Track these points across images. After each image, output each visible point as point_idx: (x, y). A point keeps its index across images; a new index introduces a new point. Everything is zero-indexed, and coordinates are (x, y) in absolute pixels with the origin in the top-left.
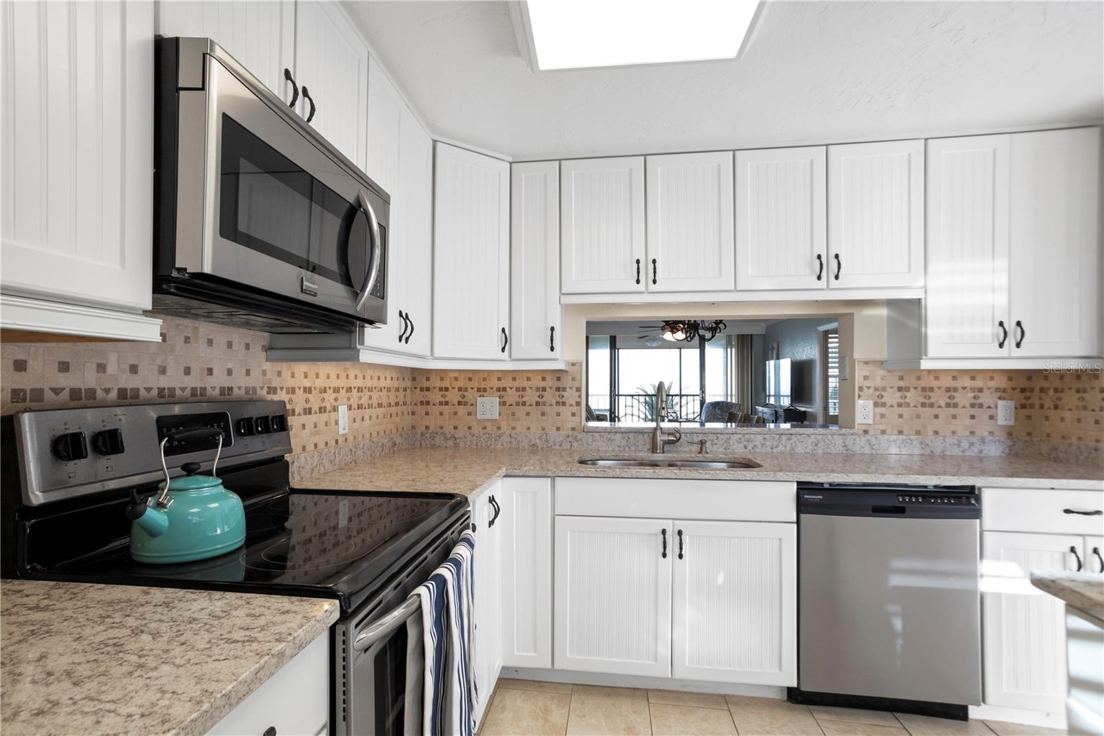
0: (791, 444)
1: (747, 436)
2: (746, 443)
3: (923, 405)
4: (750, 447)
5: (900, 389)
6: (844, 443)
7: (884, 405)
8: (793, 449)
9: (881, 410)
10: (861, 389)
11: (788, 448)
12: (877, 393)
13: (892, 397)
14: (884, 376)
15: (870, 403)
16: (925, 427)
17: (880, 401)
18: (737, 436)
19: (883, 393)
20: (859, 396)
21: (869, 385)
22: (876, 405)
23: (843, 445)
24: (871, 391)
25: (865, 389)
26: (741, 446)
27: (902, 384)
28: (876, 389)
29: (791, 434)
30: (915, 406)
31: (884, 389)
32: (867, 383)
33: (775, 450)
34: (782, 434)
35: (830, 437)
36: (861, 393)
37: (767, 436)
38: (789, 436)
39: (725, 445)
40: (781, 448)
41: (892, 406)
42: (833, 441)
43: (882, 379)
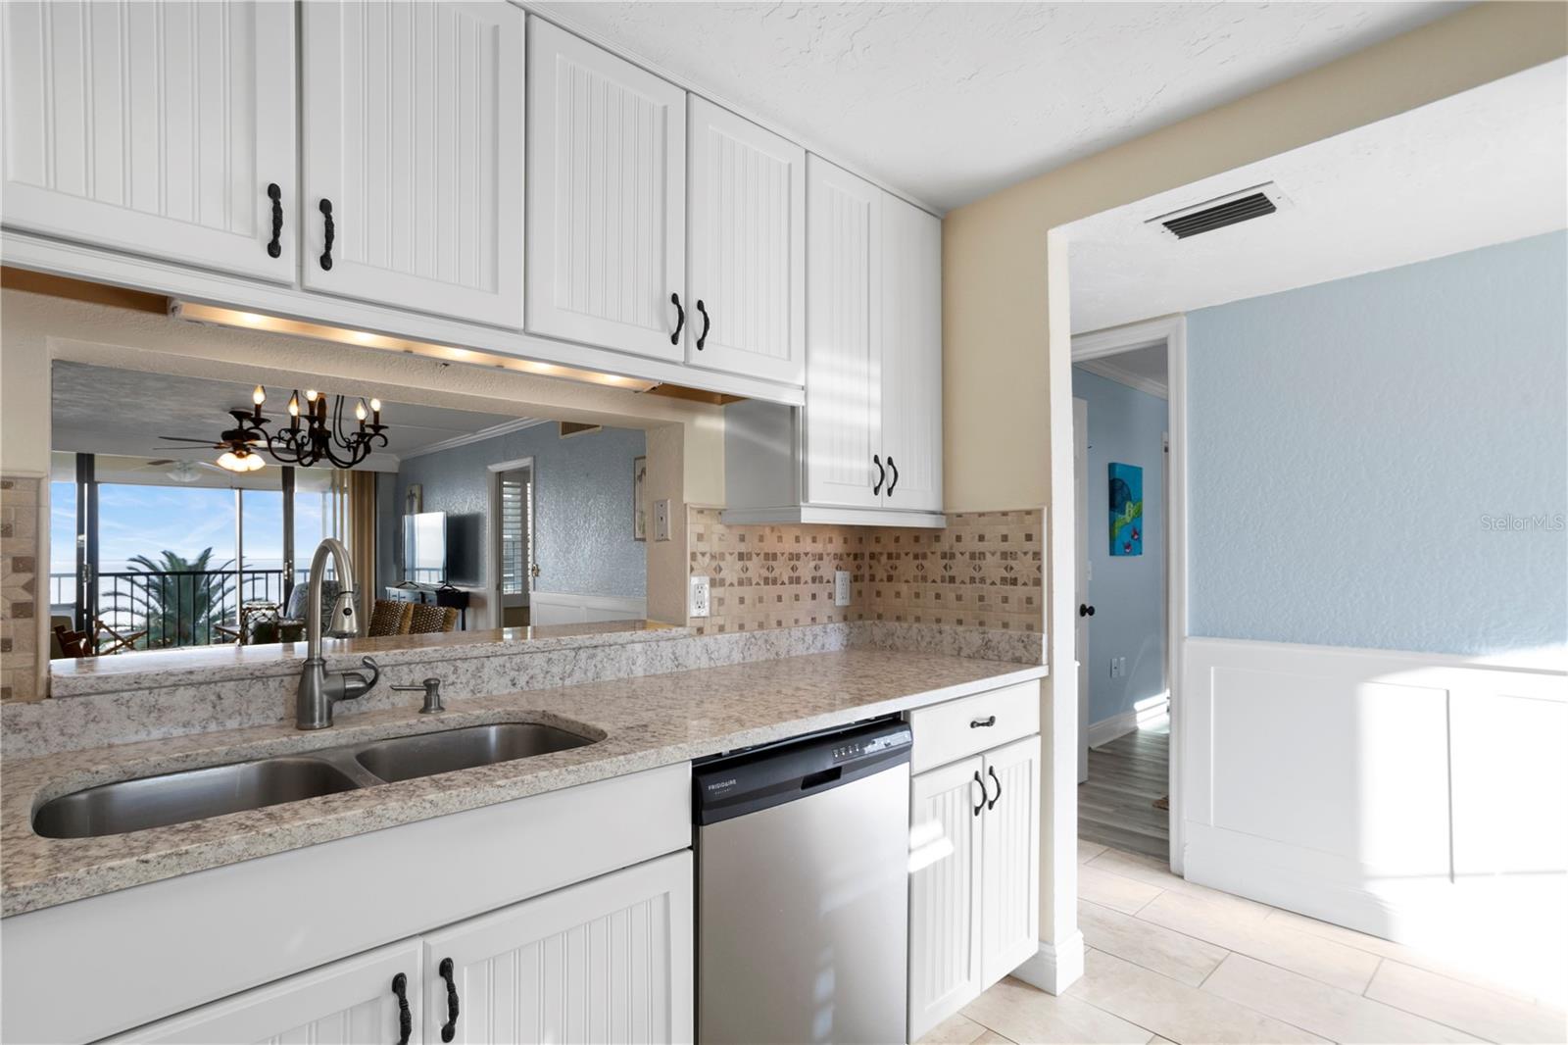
0: (595, 666)
1: (517, 659)
2: (513, 674)
3: (766, 581)
4: (522, 680)
5: (741, 556)
6: (674, 653)
7: (722, 583)
8: (598, 675)
9: (719, 592)
10: (694, 556)
11: (590, 675)
12: (714, 564)
13: (731, 571)
14: (723, 535)
15: (706, 580)
16: (767, 616)
17: (718, 577)
18: (496, 661)
19: (722, 564)
20: (692, 569)
21: (703, 550)
22: (713, 583)
23: (673, 657)
24: (707, 559)
25: (699, 556)
26: (506, 680)
27: (743, 548)
28: (713, 557)
30: (758, 584)
31: (722, 556)
32: (702, 547)
33: (568, 682)
34: (580, 648)
35: (654, 644)
36: (695, 564)
37: (554, 656)
38: (591, 651)
39: (473, 682)
40: (578, 676)
41: (732, 585)
42: (658, 653)
43: (720, 539)
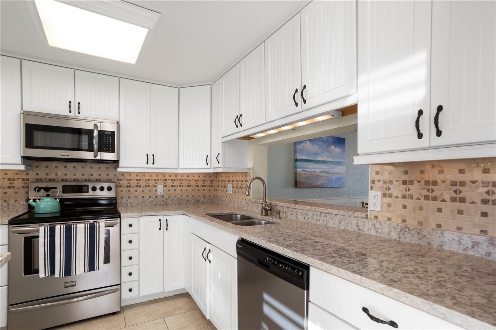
0: (326, 220)
1: (305, 212)
2: (304, 216)
3: (426, 198)
4: (306, 218)
5: (404, 183)
6: (357, 223)
7: (390, 196)
8: (327, 224)
9: (387, 200)
10: (373, 182)
11: (325, 222)
12: (385, 186)
13: (397, 190)
14: (392, 171)
15: (379, 194)
16: (427, 219)
17: (388, 192)
18: (301, 211)
19: (390, 186)
20: (372, 188)
21: (379, 179)
22: (384, 195)
23: (357, 225)
24: (381, 183)
25: (376, 182)
26: (303, 217)
27: (405, 177)
28: (385, 182)
29: (326, 213)
30: (418, 199)
31: (391, 182)
32: (377, 177)
33: (318, 223)
34: (322, 213)
35: (348, 218)
36: (373, 185)
37: (315, 213)
38: (325, 214)
39: (296, 215)
40: (321, 222)
41: (397, 197)
42: (350, 222)
43: (390, 173)
